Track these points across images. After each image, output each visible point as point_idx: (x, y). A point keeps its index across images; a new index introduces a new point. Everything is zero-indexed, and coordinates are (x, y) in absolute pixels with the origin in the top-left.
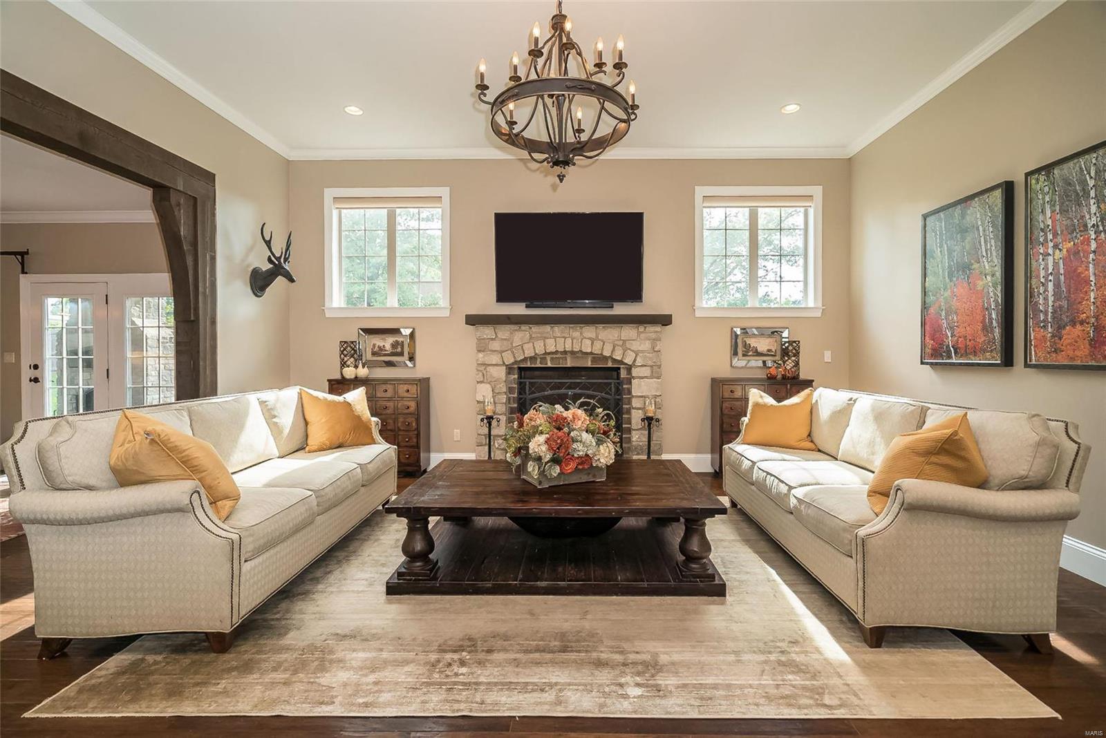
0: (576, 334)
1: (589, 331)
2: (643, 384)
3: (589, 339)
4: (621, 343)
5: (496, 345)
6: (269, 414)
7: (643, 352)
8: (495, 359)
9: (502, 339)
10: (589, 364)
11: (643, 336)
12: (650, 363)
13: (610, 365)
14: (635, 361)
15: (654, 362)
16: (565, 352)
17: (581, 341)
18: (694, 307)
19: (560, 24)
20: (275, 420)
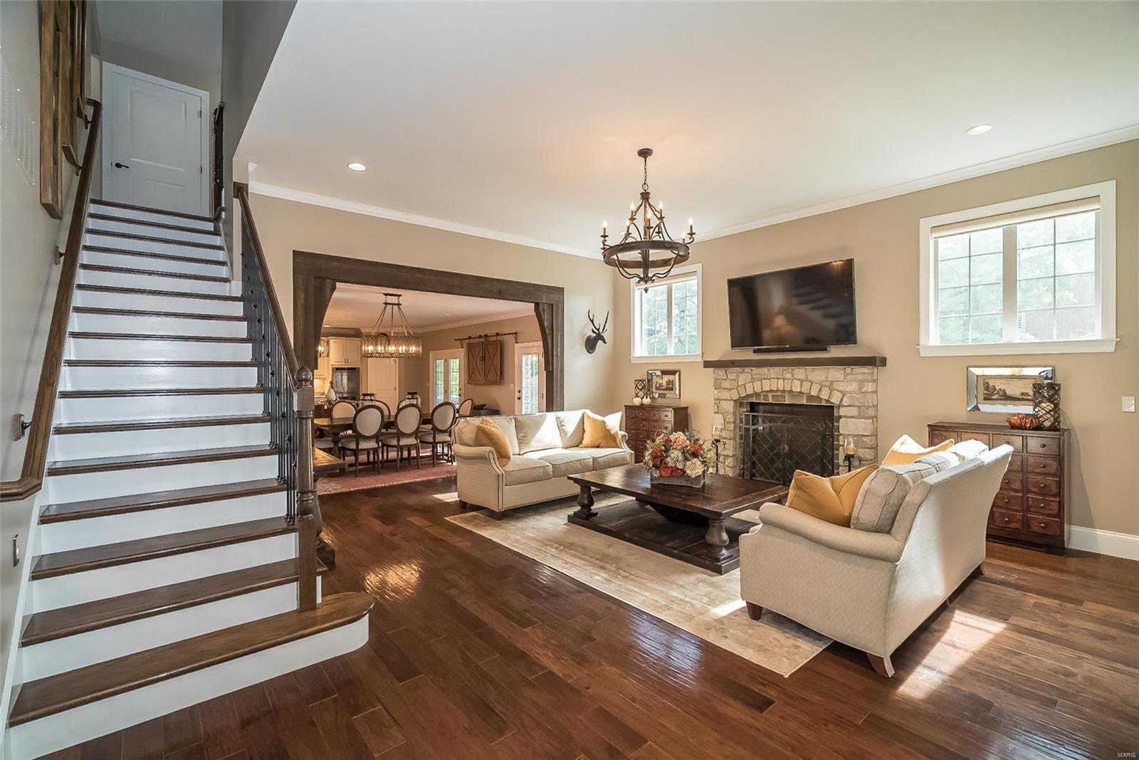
0: (788, 376)
1: (800, 372)
2: (850, 423)
3: (799, 380)
4: (828, 384)
5: (726, 384)
6: (560, 424)
7: (850, 392)
8: (726, 395)
9: (732, 380)
10: (805, 402)
11: (849, 377)
12: (857, 403)
13: (823, 403)
14: (842, 400)
15: (861, 403)
16: (784, 391)
17: (792, 382)
18: (918, 347)
19: (645, 196)
20: (563, 428)
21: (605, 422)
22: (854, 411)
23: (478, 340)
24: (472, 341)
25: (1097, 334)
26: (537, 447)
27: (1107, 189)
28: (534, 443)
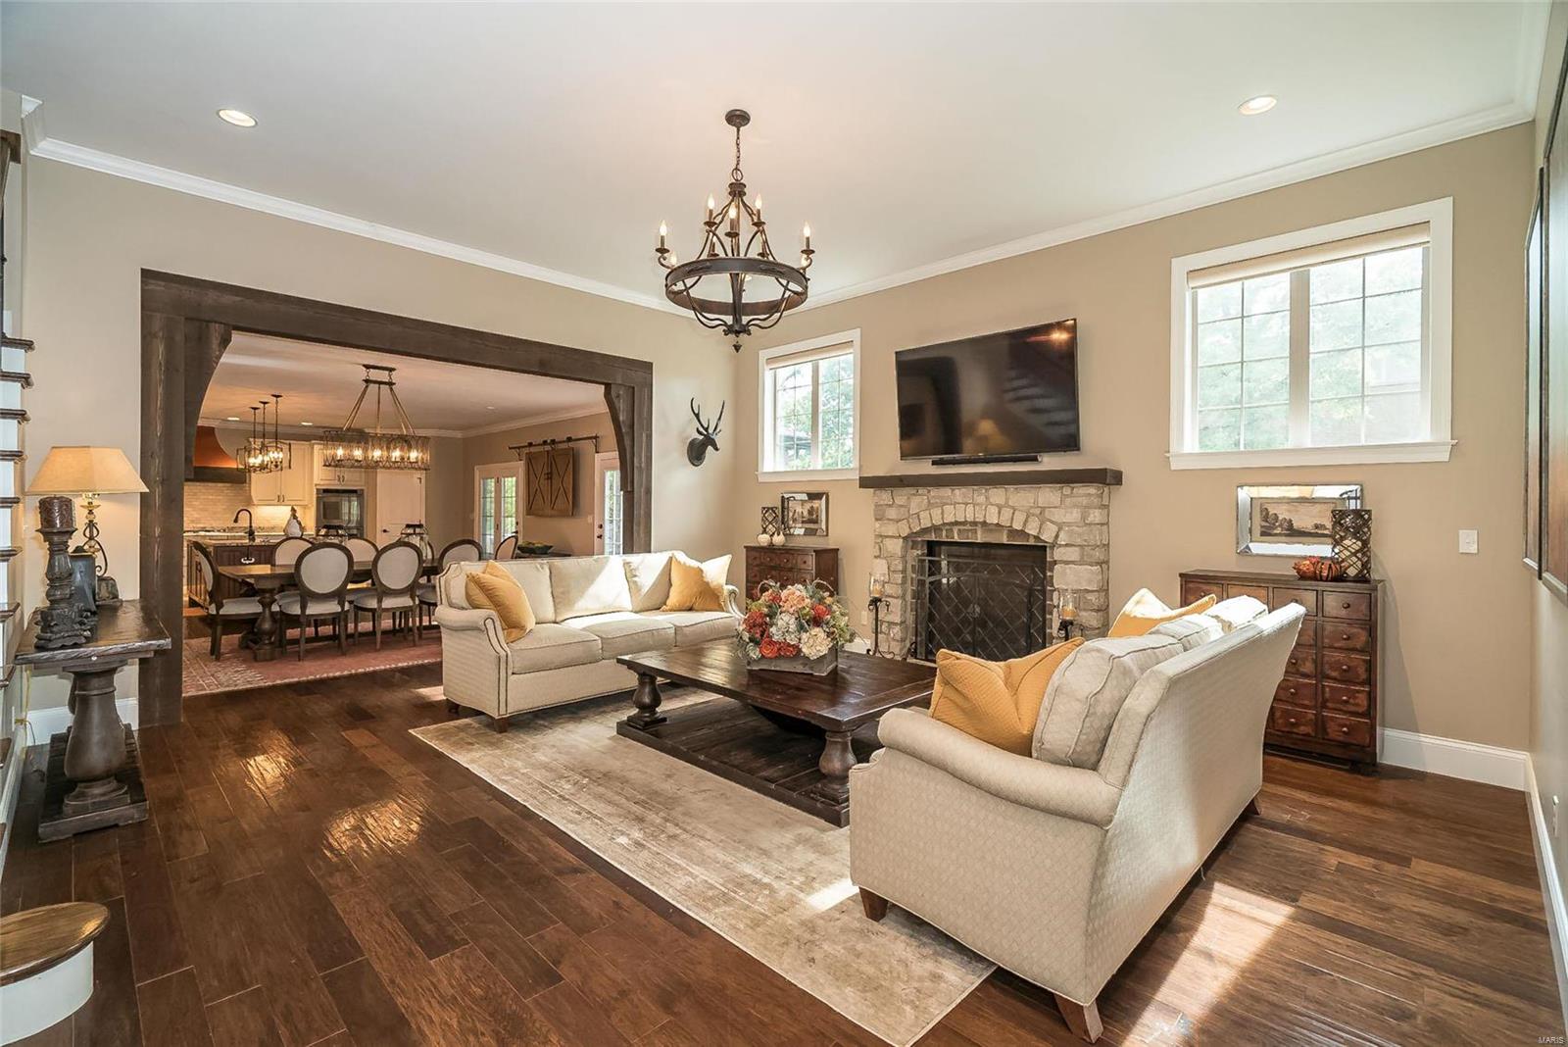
0: (981, 499)
1: (997, 495)
2: (1068, 571)
3: (997, 505)
4: (1038, 511)
5: (892, 513)
6: (630, 575)
7: (1069, 524)
8: (891, 530)
9: (901, 506)
10: (1004, 540)
11: (1068, 501)
12: (1079, 541)
13: (1032, 542)
14: (1057, 536)
15: (1085, 540)
16: (975, 523)
17: (986, 509)
18: (1168, 455)
19: (737, 191)
20: (635, 579)
21: (702, 571)
22: (1073, 554)
23: (541, 449)
24: (532, 449)
25: (1425, 435)
26: (587, 609)
27: (1440, 212)
28: (584, 604)
